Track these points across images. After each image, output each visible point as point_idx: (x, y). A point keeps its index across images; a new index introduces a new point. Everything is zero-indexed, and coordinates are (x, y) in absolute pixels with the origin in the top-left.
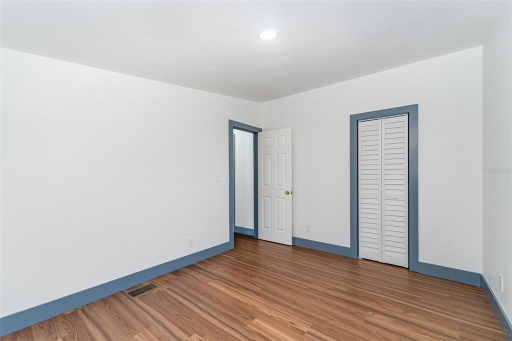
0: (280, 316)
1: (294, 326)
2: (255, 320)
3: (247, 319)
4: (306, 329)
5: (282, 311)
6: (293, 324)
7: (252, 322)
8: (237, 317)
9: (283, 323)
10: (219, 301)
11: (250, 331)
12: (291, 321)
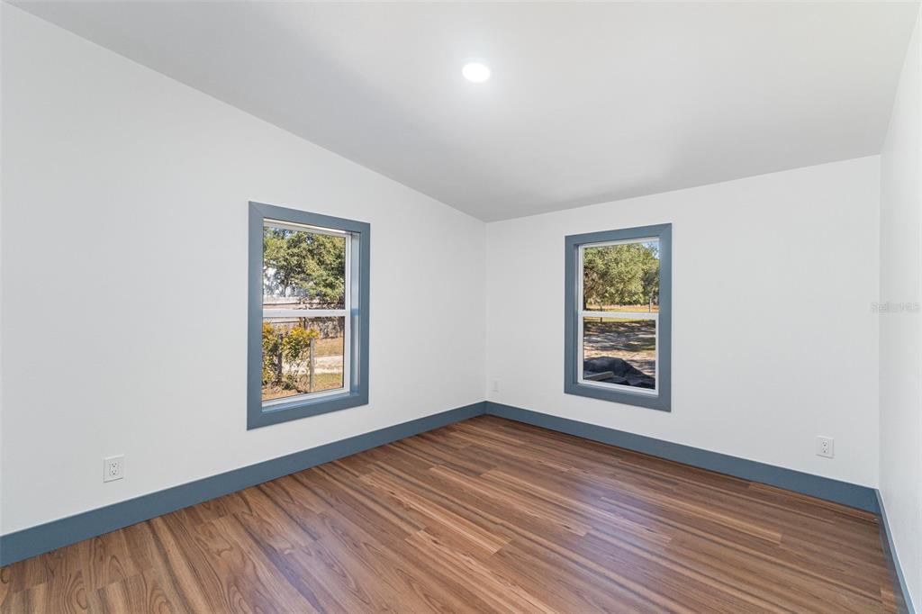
0: (452, 554)
1: (435, 539)
2: (495, 551)
3: (510, 553)
4: (421, 534)
5: (444, 564)
6: (435, 542)
7: (501, 547)
8: (529, 557)
9: (449, 543)
10: (582, 598)
11: (504, 535)
12: (437, 546)
